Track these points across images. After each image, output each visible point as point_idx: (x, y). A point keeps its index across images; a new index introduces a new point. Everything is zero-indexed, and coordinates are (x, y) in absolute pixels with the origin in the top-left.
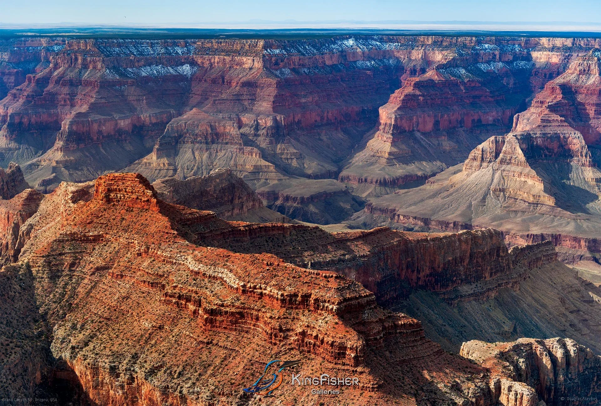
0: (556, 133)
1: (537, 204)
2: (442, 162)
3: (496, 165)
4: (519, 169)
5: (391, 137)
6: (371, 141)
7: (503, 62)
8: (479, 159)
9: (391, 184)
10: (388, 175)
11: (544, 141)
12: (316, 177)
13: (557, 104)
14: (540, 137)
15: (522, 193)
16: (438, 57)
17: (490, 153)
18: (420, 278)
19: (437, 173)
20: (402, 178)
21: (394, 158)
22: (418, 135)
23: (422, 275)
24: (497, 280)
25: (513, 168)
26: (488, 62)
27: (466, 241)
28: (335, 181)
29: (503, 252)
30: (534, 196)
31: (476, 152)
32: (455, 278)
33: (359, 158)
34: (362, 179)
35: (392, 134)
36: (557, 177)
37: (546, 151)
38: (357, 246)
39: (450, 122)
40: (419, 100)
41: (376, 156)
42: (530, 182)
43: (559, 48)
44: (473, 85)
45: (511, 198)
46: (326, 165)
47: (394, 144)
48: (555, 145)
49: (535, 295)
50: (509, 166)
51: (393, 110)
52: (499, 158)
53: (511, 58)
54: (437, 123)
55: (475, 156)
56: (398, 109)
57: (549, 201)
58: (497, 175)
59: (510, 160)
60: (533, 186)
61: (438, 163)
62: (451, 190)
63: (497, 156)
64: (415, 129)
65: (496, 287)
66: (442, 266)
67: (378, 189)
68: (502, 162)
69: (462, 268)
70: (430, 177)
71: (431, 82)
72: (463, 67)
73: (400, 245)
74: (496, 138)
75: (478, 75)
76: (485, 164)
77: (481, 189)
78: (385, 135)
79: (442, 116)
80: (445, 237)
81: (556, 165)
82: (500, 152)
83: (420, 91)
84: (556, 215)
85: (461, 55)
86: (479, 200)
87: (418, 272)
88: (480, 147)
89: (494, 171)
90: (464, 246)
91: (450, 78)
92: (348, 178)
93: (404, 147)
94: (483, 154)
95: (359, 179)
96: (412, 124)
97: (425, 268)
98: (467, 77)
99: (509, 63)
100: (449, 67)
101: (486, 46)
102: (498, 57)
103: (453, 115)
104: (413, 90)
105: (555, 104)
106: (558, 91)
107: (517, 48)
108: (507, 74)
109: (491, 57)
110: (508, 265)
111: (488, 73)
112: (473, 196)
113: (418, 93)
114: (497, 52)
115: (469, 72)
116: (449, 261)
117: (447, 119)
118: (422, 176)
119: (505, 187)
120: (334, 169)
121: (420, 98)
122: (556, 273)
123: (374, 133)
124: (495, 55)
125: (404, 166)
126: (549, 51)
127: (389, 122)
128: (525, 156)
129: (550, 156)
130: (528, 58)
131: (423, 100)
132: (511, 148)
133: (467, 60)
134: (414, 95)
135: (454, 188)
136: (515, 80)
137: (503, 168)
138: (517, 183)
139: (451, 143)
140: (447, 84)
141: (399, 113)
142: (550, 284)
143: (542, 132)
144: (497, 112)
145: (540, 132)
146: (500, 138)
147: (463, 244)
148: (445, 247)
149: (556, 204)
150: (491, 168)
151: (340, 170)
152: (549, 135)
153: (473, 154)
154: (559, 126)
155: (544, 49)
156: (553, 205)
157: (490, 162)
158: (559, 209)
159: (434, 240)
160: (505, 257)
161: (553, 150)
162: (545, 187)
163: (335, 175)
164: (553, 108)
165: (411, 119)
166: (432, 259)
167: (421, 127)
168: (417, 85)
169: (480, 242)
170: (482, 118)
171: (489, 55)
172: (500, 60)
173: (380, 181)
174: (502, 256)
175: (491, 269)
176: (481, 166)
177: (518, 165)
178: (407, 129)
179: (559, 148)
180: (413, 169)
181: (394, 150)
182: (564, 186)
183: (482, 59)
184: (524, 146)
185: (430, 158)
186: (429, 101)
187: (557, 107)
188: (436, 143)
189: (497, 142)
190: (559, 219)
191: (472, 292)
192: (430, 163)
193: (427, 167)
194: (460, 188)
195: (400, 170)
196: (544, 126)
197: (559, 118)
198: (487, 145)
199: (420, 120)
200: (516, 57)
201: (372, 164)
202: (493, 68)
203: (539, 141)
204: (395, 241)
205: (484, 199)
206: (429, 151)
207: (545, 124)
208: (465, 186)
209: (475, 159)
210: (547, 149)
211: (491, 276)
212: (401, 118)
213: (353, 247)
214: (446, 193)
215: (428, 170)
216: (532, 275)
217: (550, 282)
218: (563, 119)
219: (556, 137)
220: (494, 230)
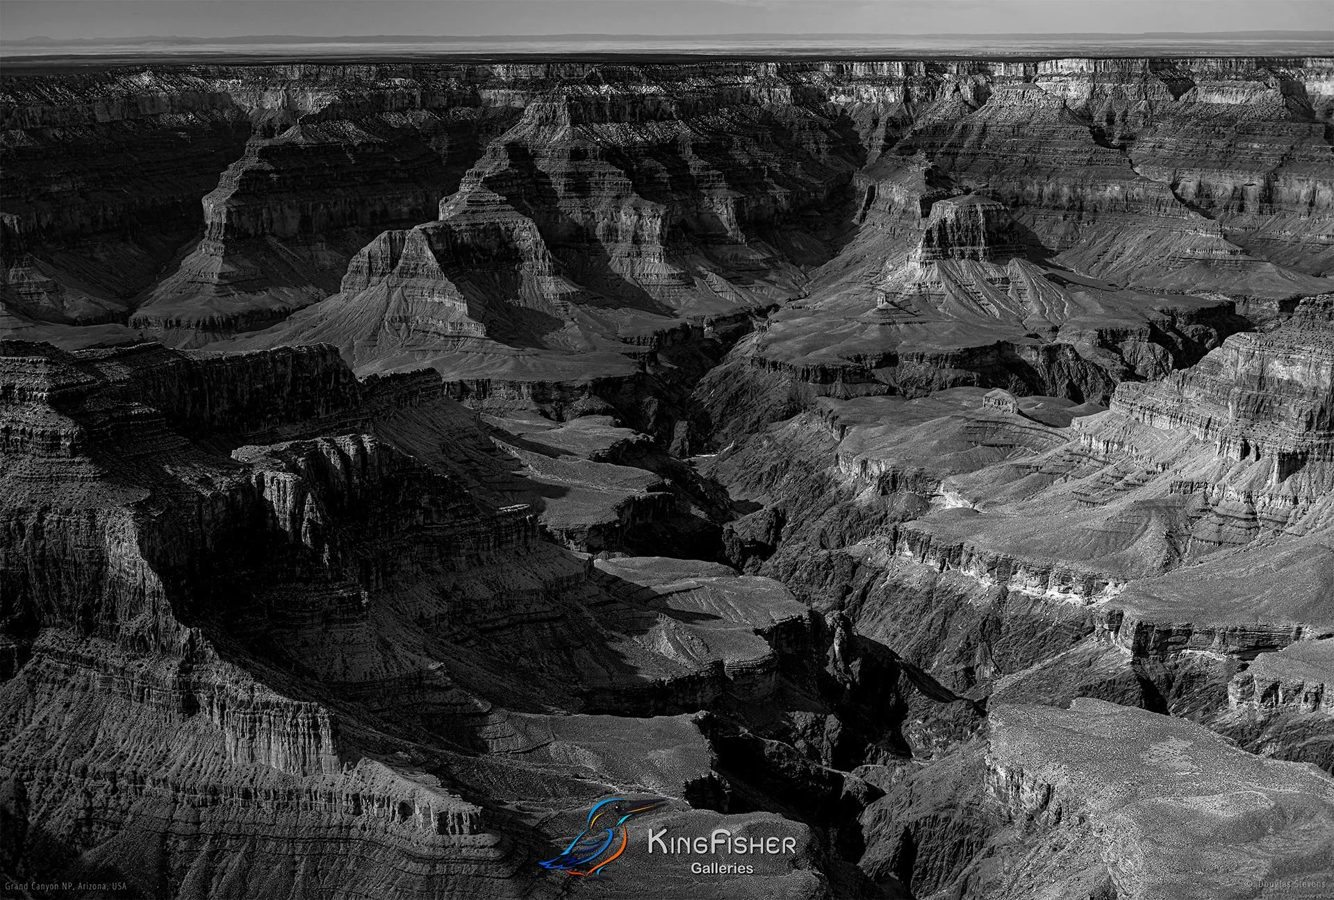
0: (492, 224)
1: (459, 337)
2: (317, 287)
3: (393, 280)
4: (430, 283)
5: (223, 246)
6: (187, 258)
7: (429, 110)
8: (365, 271)
9: (223, 327)
10: (219, 311)
11: (473, 237)
12: (87, 322)
13: (501, 175)
14: (466, 231)
15: (435, 322)
16: (312, 102)
17: (383, 259)
18: (215, 416)
19: (307, 305)
20: (243, 316)
21: (228, 283)
22: (273, 241)
23: (217, 410)
24: (338, 418)
25: (421, 282)
26: (402, 110)
27: (284, 361)
28: (120, 326)
29: (345, 377)
30: (452, 324)
31: (360, 260)
32: (269, 416)
33: (166, 287)
34: (171, 322)
35: (224, 242)
36: (498, 295)
37: (478, 254)
38: (110, 368)
39: (331, 217)
40: (271, 179)
41: (196, 285)
42: (448, 303)
43: (525, 82)
44: (369, 150)
45: (419, 331)
46: (105, 303)
47: (227, 257)
48: (492, 242)
49: (400, 439)
50: (414, 279)
51: (224, 200)
52: (398, 268)
53: (444, 101)
54: (305, 222)
55: (358, 267)
56: (233, 196)
57: (477, 330)
58: (395, 296)
59: (415, 269)
60: (453, 309)
61: (312, 289)
62: (320, 326)
63: (393, 264)
64: (267, 231)
65: (336, 427)
66: (247, 397)
67: (201, 336)
68: (401, 274)
69: (280, 401)
70: (294, 311)
71: (291, 147)
72: (351, 120)
73: (178, 368)
74: (390, 234)
75: (380, 132)
76: (375, 279)
77: (369, 319)
78: (212, 243)
79: (315, 208)
80: (250, 356)
81: (497, 277)
82: (399, 257)
83: (271, 163)
84: (489, 350)
85: (345, 97)
86: (365, 337)
87: (212, 409)
88: (365, 250)
89: (390, 290)
90: (280, 369)
91: (327, 139)
92: (146, 321)
93: (247, 263)
94: (370, 263)
95: (166, 322)
96: (260, 223)
97: (221, 400)
98: (358, 136)
99: (438, 110)
100: (324, 120)
101: (397, 81)
102: (418, 99)
103: (335, 204)
104: (259, 162)
105: (497, 176)
106: (503, 154)
107: (453, 84)
108: (435, 131)
109: (406, 101)
110: (354, 395)
111: (403, 127)
112: (356, 332)
113: (267, 167)
114: (416, 92)
115: (362, 127)
116: (258, 389)
117: (325, 211)
118: (280, 312)
119: (408, 314)
120: (120, 308)
121: (271, 175)
122: (442, 413)
123: (196, 244)
124: (414, 97)
125: (249, 295)
126: (509, 88)
127: (216, 220)
128: (438, 261)
129: (486, 261)
130: (475, 101)
131: (279, 179)
132: (416, 249)
133: (358, 106)
134: (261, 171)
135: (324, 321)
136: (450, 142)
137: (404, 283)
138: (429, 306)
139: (334, 253)
140: (323, 149)
141: (235, 203)
142: (429, 428)
143: (469, 222)
144: (416, 198)
145: (466, 222)
146: (397, 234)
147: (279, 364)
148: (251, 370)
149: (488, 334)
150: (385, 284)
151: (133, 309)
152: (482, 227)
153: (355, 264)
154: (498, 210)
155: (500, 84)
156: (483, 336)
157: (383, 274)
158: (493, 342)
159: (231, 359)
160: (347, 384)
161: (490, 250)
162: (469, 309)
163: (123, 318)
164: (491, 184)
165: (258, 215)
166: (232, 387)
167: (276, 226)
168: (265, 154)
169: (306, 362)
170: (389, 208)
171: (404, 97)
172: (423, 106)
173: (204, 324)
174: (343, 384)
175: (327, 402)
176: (369, 282)
177: (428, 276)
178: (252, 231)
179: (499, 247)
180: (263, 299)
181: (229, 268)
182: (509, 309)
183: (391, 104)
184: (439, 247)
185: (296, 281)
186: (289, 182)
187: (501, 181)
188: (307, 255)
189: (392, 241)
190: (491, 358)
191: (298, 434)
192: (296, 291)
193: (290, 296)
194: (335, 321)
195: (239, 303)
196: (473, 212)
197: (498, 198)
198: (377, 246)
199: (275, 215)
200: (453, 101)
201: (191, 296)
202: (411, 120)
203: (466, 237)
204: (171, 362)
205: (374, 335)
206: (293, 270)
207: (474, 208)
208: (343, 317)
209: (358, 271)
210: (481, 249)
211: (327, 412)
212: (240, 213)
213: (103, 370)
214: (312, 331)
215: (290, 301)
216: (401, 415)
217: (431, 426)
218: (504, 198)
219: (493, 230)
220: (329, 346)
